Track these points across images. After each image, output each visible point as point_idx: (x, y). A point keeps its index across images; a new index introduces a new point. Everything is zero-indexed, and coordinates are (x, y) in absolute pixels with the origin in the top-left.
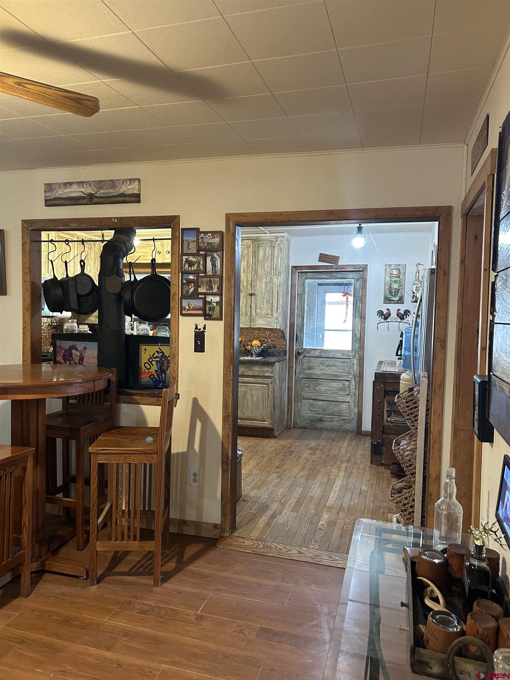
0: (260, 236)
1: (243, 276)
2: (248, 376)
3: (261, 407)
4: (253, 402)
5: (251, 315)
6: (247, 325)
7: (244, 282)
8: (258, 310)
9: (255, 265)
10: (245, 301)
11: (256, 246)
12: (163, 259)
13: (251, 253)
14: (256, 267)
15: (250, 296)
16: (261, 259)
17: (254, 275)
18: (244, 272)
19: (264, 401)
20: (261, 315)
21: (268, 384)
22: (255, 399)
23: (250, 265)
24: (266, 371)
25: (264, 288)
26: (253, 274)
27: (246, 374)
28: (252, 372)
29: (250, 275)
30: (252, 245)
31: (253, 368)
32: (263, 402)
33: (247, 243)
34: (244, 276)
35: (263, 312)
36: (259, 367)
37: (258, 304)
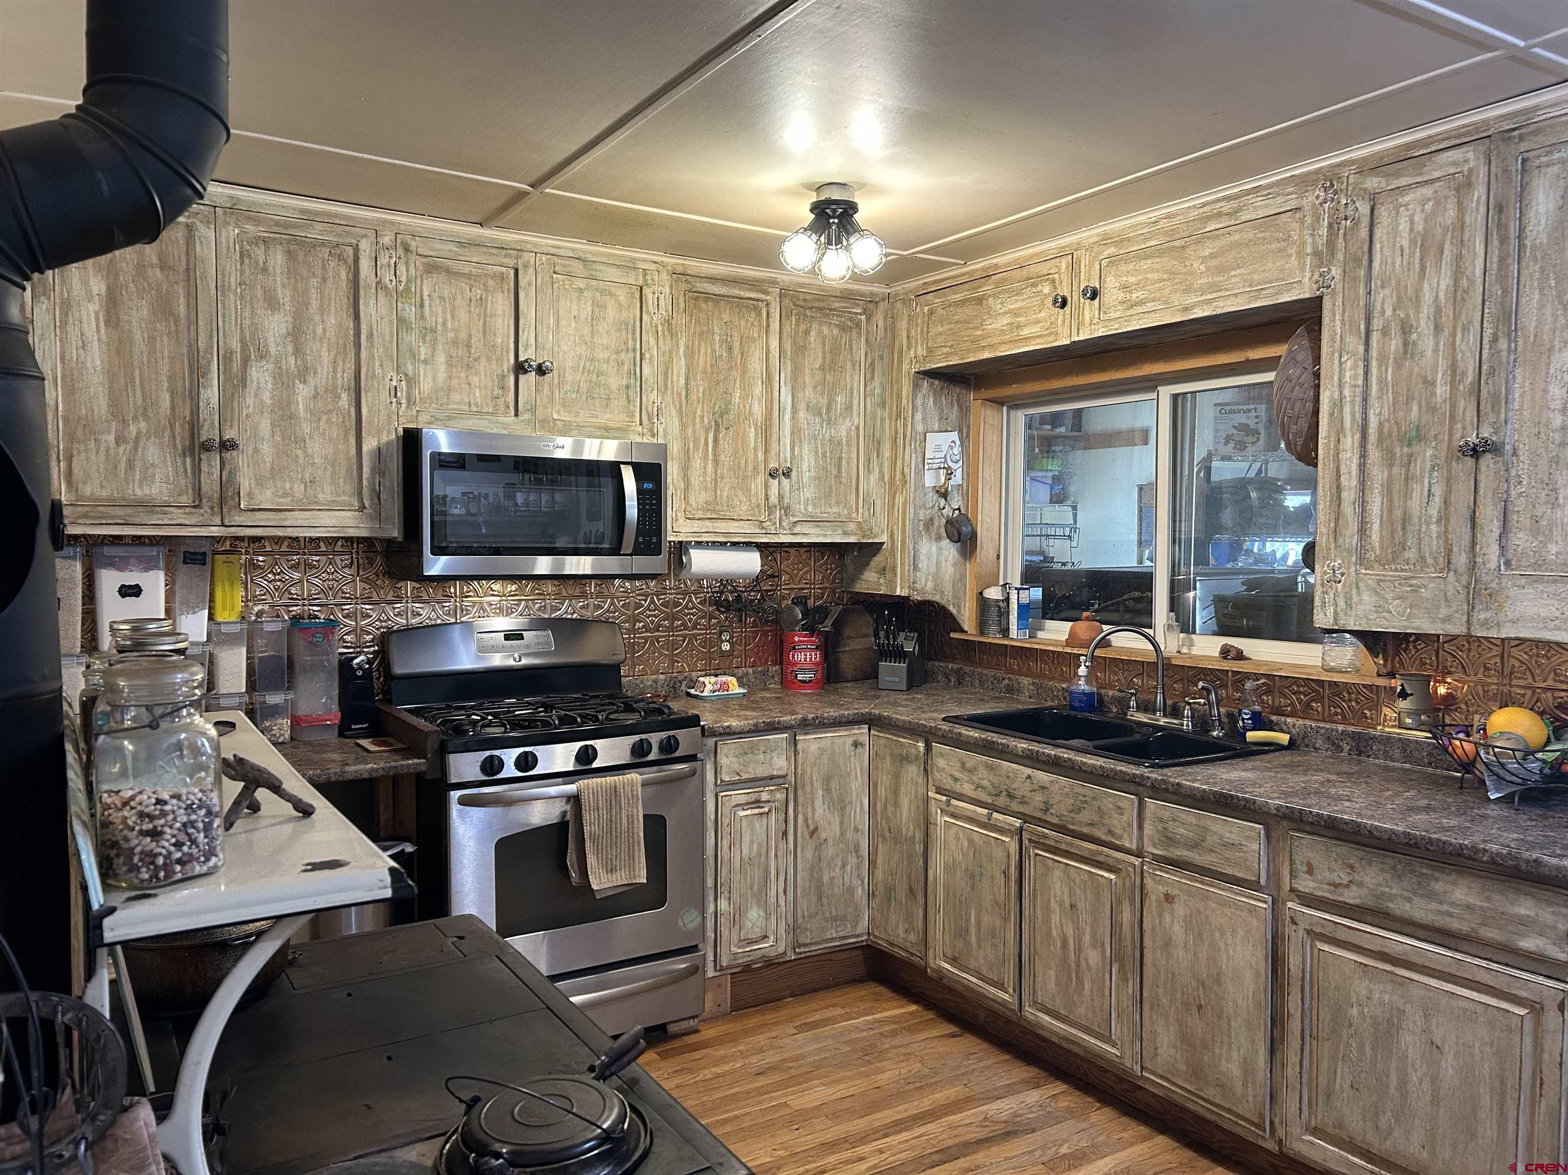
0: (1537, 108)
1: (1429, 353)
2: (1408, 926)
3: (1488, 1131)
4: (1435, 1080)
5: (1473, 565)
6: (1447, 620)
7: (1433, 383)
8: (1520, 539)
9: (1502, 278)
10: (1438, 491)
11: (1506, 171)
12: (1074, 331)
13: (1476, 216)
14: (1506, 292)
15: (1470, 462)
16: (1544, 239)
17: (1495, 339)
18: (1438, 329)
19: (1511, 1105)
20: (1537, 565)
21: (1536, 1009)
22: (1449, 1066)
23: (1472, 282)
24: (1526, 925)
25: (1558, 404)
26: (1488, 332)
27: (1400, 908)
28: (1434, 906)
29: (1473, 338)
30: (1482, 171)
31: (1438, 887)
32: (1502, 1105)
33: (1455, 164)
34: (1436, 350)
35: (1553, 548)
36: (1477, 884)
37: (1520, 505)
